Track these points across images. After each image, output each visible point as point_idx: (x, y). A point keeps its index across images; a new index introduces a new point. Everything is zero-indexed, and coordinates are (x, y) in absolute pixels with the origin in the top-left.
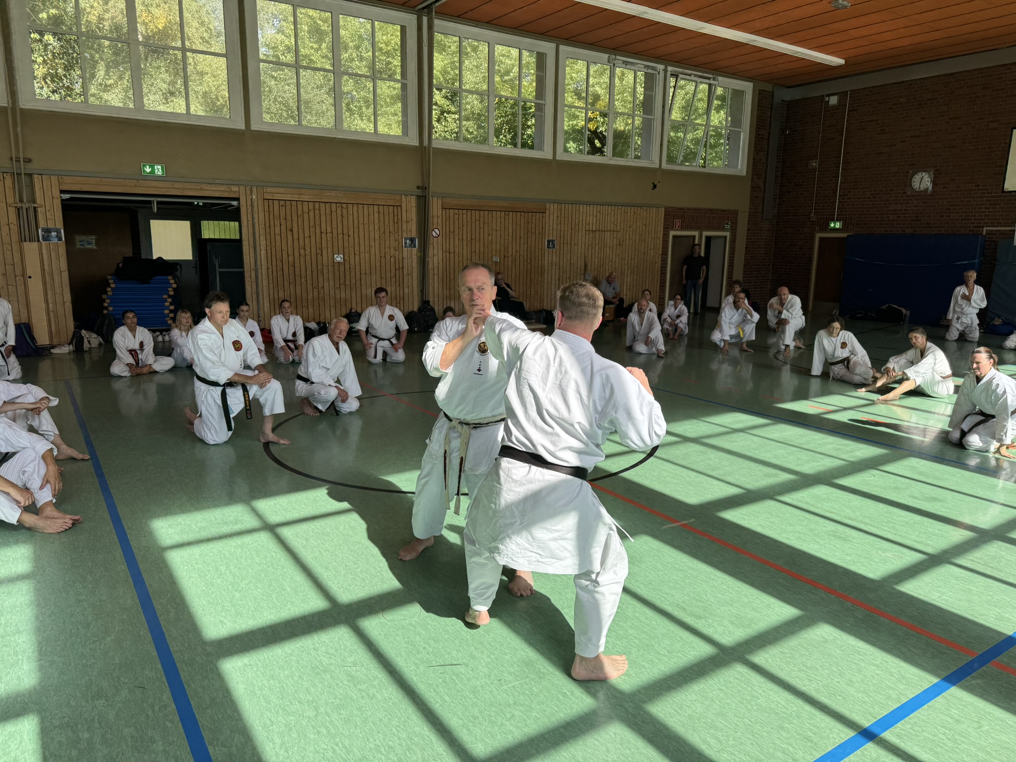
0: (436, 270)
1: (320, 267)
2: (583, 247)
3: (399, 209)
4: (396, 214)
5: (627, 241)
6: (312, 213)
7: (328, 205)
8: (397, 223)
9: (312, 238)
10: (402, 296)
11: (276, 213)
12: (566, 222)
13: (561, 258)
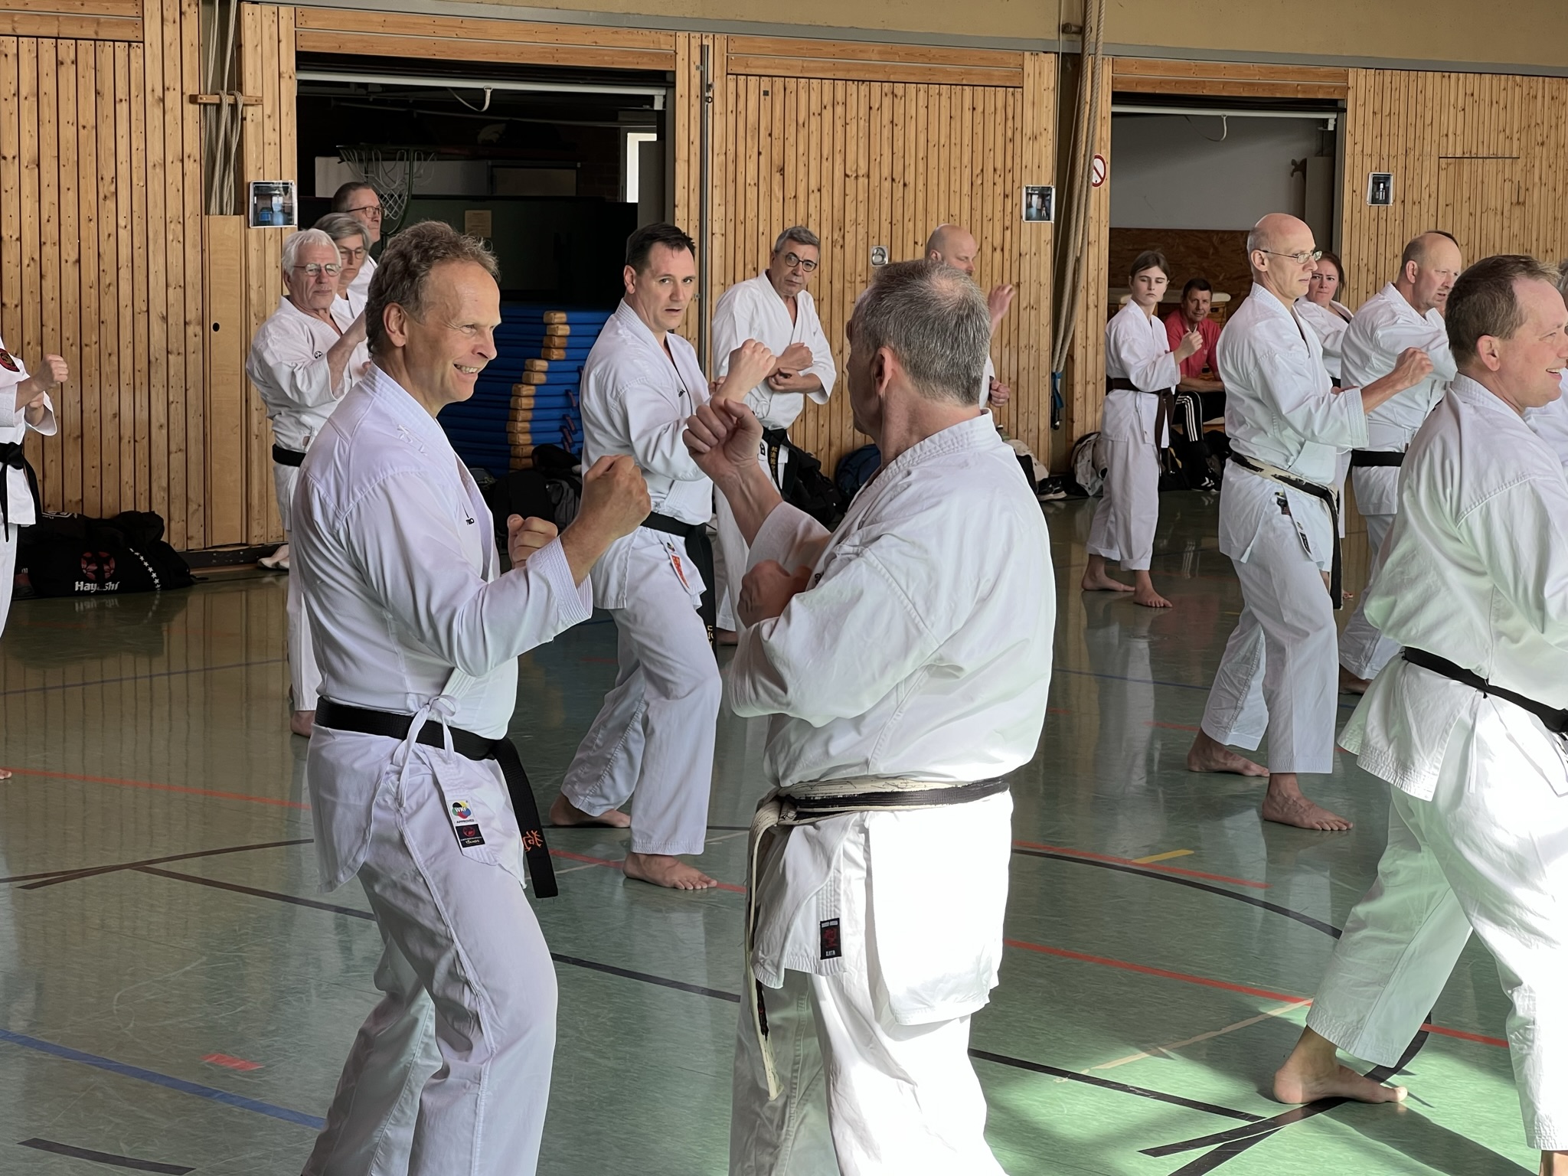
0: (1092, 291)
1: (837, 286)
2: (1433, 211)
3: (1018, 96)
4: (1010, 116)
5: (1536, 191)
6: (827, 114)
7: (864, 88)
8: (1012, 140)
9: (824, 190)
10: (1014, 378)
11: (752, 118)
12: (1394, 130)
13: (1381, 250)
